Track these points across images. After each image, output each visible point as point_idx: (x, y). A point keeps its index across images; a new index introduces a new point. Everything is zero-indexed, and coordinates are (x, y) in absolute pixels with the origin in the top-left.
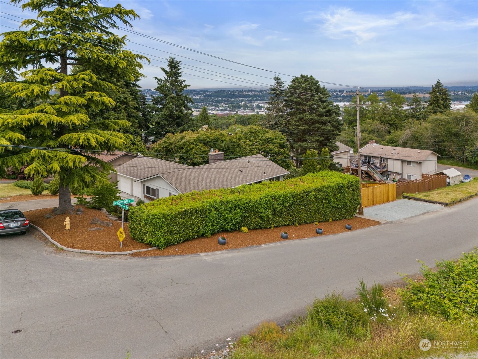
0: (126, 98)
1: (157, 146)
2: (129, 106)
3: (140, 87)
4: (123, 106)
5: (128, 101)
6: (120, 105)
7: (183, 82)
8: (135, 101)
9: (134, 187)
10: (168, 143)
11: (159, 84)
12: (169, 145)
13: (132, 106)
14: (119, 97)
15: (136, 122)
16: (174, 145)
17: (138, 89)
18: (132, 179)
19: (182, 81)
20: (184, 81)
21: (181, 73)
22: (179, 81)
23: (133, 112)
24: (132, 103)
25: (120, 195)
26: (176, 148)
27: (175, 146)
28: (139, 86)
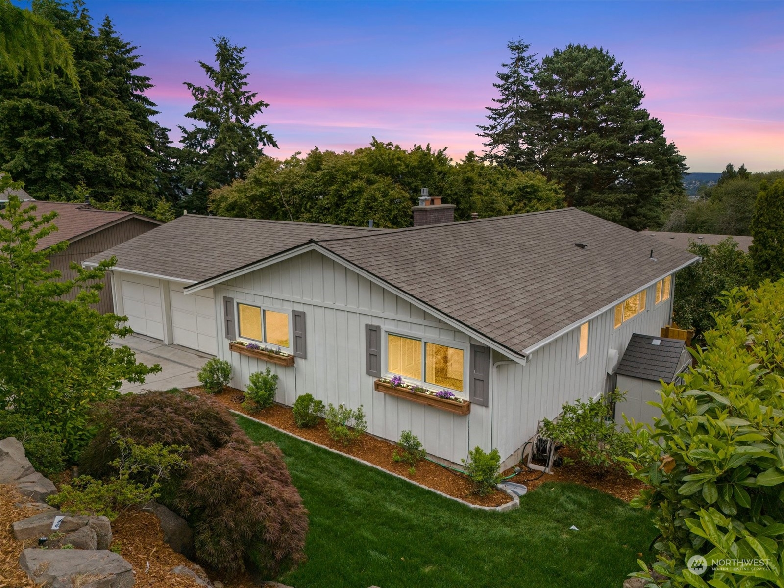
0: (120, 123)
1: (236, 194)
2: (130, 142)
3: (152, 104)
4: (115, 140)
5: (126, 130)
6: (109, 138)
7: (252, 98)
8: (144, 132)
9: (177, 317)
10: (267, 183)
11: (196, 98)
12: (271, 191)
13: (137, 141)
14: (101, 117)
15: (149, 181)
16: (289, 190)
17: (148, 107)
18: (168, 282)
19: (250, 94)
20: (254, 95)
21: (245, 77)
22: (243, 93)
23: (142, 156)
24: (137, 135)
25: (128, 341)
26: (296, 196)
27: (295, 192)
28: (151, 100)
